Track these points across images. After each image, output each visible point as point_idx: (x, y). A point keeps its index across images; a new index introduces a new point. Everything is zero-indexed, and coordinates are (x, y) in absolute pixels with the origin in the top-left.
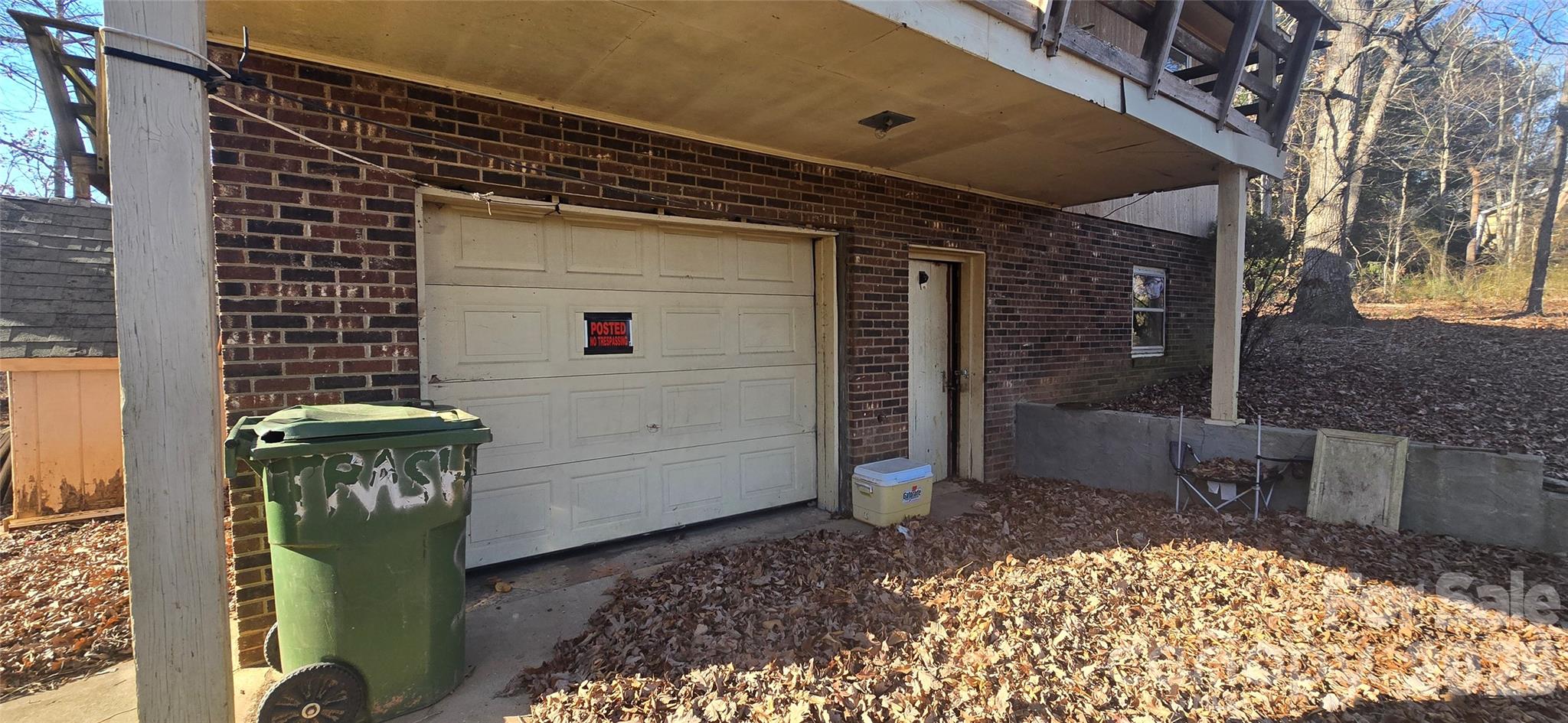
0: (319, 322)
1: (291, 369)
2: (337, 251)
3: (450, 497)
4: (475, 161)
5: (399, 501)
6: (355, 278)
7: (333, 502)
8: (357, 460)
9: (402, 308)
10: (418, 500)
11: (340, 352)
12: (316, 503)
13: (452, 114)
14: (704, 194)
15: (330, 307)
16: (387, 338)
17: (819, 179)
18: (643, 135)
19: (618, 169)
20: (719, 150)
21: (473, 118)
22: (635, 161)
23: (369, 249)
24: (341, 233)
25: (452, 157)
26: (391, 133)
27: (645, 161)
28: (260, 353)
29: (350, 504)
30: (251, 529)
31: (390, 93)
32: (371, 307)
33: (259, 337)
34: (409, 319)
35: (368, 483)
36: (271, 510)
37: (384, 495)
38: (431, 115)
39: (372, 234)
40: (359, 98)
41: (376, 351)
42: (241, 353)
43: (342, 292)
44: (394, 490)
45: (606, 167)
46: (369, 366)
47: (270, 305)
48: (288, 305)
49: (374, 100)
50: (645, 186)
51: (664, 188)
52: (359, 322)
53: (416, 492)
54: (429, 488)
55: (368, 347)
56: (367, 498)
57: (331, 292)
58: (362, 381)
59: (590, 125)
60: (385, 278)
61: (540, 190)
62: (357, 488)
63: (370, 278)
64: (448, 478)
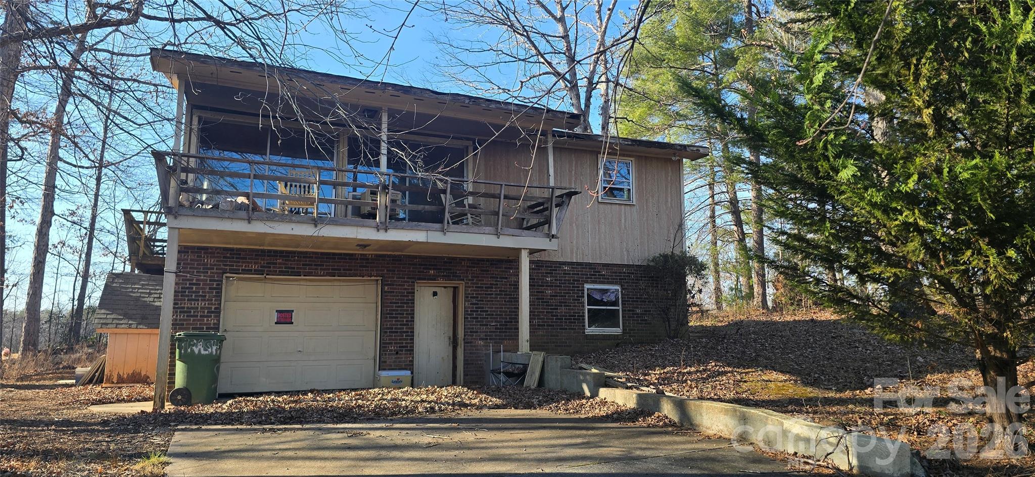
0: (194, 312)
1: (187, 324)
2: (201, 293)
3: (214, 353)
4: (239, 266)
5: (203, 352)
6: (204, 300)
7: (189, 350)
8: (195, 341)
9: (215, 308)
10: (207, 352)
11: (199, 320)
12: (186, 350)
13: (234, 254)
14: (316, 269)
15: (198, 308)
16: (211, 316)
17: (368, 259)
18: (294, 252)
19: (284, 264)
20: (322, 254)
21: (240, 254)
22: (291, 261)
23: (208, 292)
24: (202, 288)
25: (233, 266)
26: (217, 261)
27: (294, 261)
28: (180, 320)
29: (192, 351)
30: (173, 353)
31: (218, 251)
32: (207, 308)
33: (180, 316)
34: (218, 312)
35: (196, 347)
36: (177, 350)
37: (200, 350)
38: (228, 255)
39: (210, 289)
40: (211, 253)
41: (207, 320)
42: (176, 320)
43: (201, 304)
44: (202, 349)
45: (280, 264)
46: (205, 324)
47: (184, 308)
48: (188, 308)
49: (214, 253)
50: (294, 268)
51: (301, 268)
52: (204, 312)
53: (206, 350)
54: (210, 350)
55: (205, 319)
56: (196, 350)
57: (198, 304)
58: (203, 328)
59: (276, 251)
60: (212, 300)
61: (257, 272)
62: (194, 348)
63: (208, 300)
64: (214, 348)
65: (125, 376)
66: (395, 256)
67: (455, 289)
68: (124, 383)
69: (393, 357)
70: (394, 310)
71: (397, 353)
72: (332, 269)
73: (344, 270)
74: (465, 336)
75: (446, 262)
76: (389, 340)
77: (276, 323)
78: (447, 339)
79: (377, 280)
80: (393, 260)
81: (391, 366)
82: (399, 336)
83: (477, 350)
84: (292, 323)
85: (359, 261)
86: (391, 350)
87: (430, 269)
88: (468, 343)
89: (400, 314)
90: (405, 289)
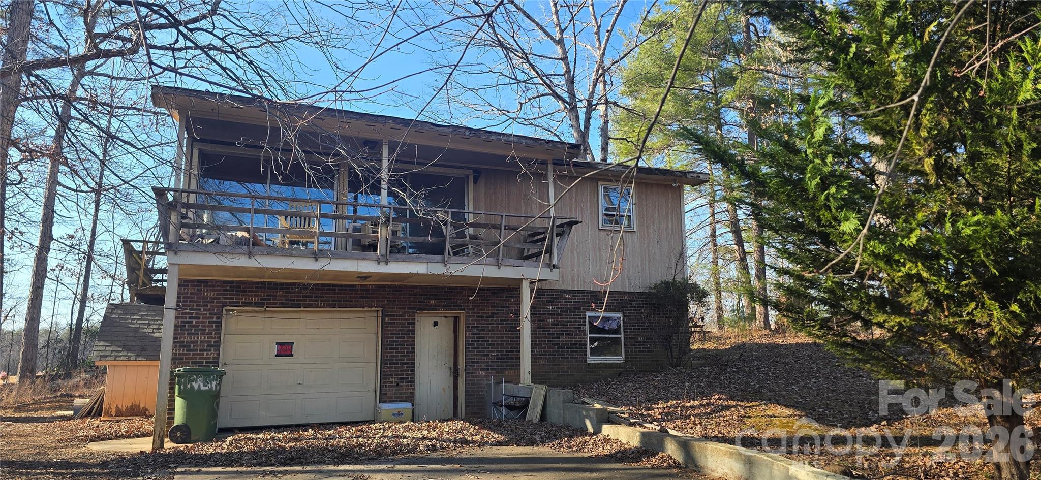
0: (194, 346)
1: (186, 359)
2: (200, 327)
3: (214, 388)
4: (239, 299)
5: (203, 388)
6: (204, 334)
7: (189, 386)
8: (195, 377)
9: (215, 342)
10: (207, 388)
11: (198, 354)
12: (185, 387)
13: (234, 287)
14: (317, 301)
15: (197, 342)
16: (210, 350)
17: (368, 290)
18: (294, 284)
19: (284, 296)
20: (323, 285)
21: (240, 287)
22: (291, 293)
23: (208, 326)
24: (202, 322)
25: (233, 299)
26: (217, 294)
27: (295, 292)
28: (180, 354)
29: (192, 387)
30: (172, 388)
31: (218, 284)
32: (207, 342)
33: (180, 350)
34: (217, 345)
35: (196, 383)
36: (177, 386)
37: (199, 386)
38: (228, 288)
39: (210, 322)
40: (210, 286)
41: (207, 354)
42: (175, 354)
43: (201, 338)
44: (202, 385)
45: (280, 296)
46: (205, 358)
47: (183, 342)
48: (187, 342)
49: (214, 286)
50: (294, 300)
51: (301, 301)
52: (204, 346)
53: (206, 386)
54: (209, 385)
55: (205, 353)
56: (196, 386)
57: (198, 338)
58: (203, 363)
59: (276, 284)
60: (211, 334)
61: (257, 305)
62: (194, 383)
63: (208, 334)
64: (214, 383)
65: (124, 409)
66: (396, 286)
67: (456, 319)
68: (122, 416)
69: (394, 389)
70: (394, 341)
71: (398, 385)
72: (333, 301)
73: (344, 301)
74: (466, 366)
75: (445, 292)
76: (390, 371)
77: (276, 356)
78: (447, 370)
79: (378, 311)
80: (394, 291)
81: (392, 398)
82: (399, 367)
83: (479, 380)
84: (292, 355)
85: (359, 292)
86: (392, 382)
87: (431, 299)
88: (469, 373)
89: (400, 345)
90: (406, 320)
